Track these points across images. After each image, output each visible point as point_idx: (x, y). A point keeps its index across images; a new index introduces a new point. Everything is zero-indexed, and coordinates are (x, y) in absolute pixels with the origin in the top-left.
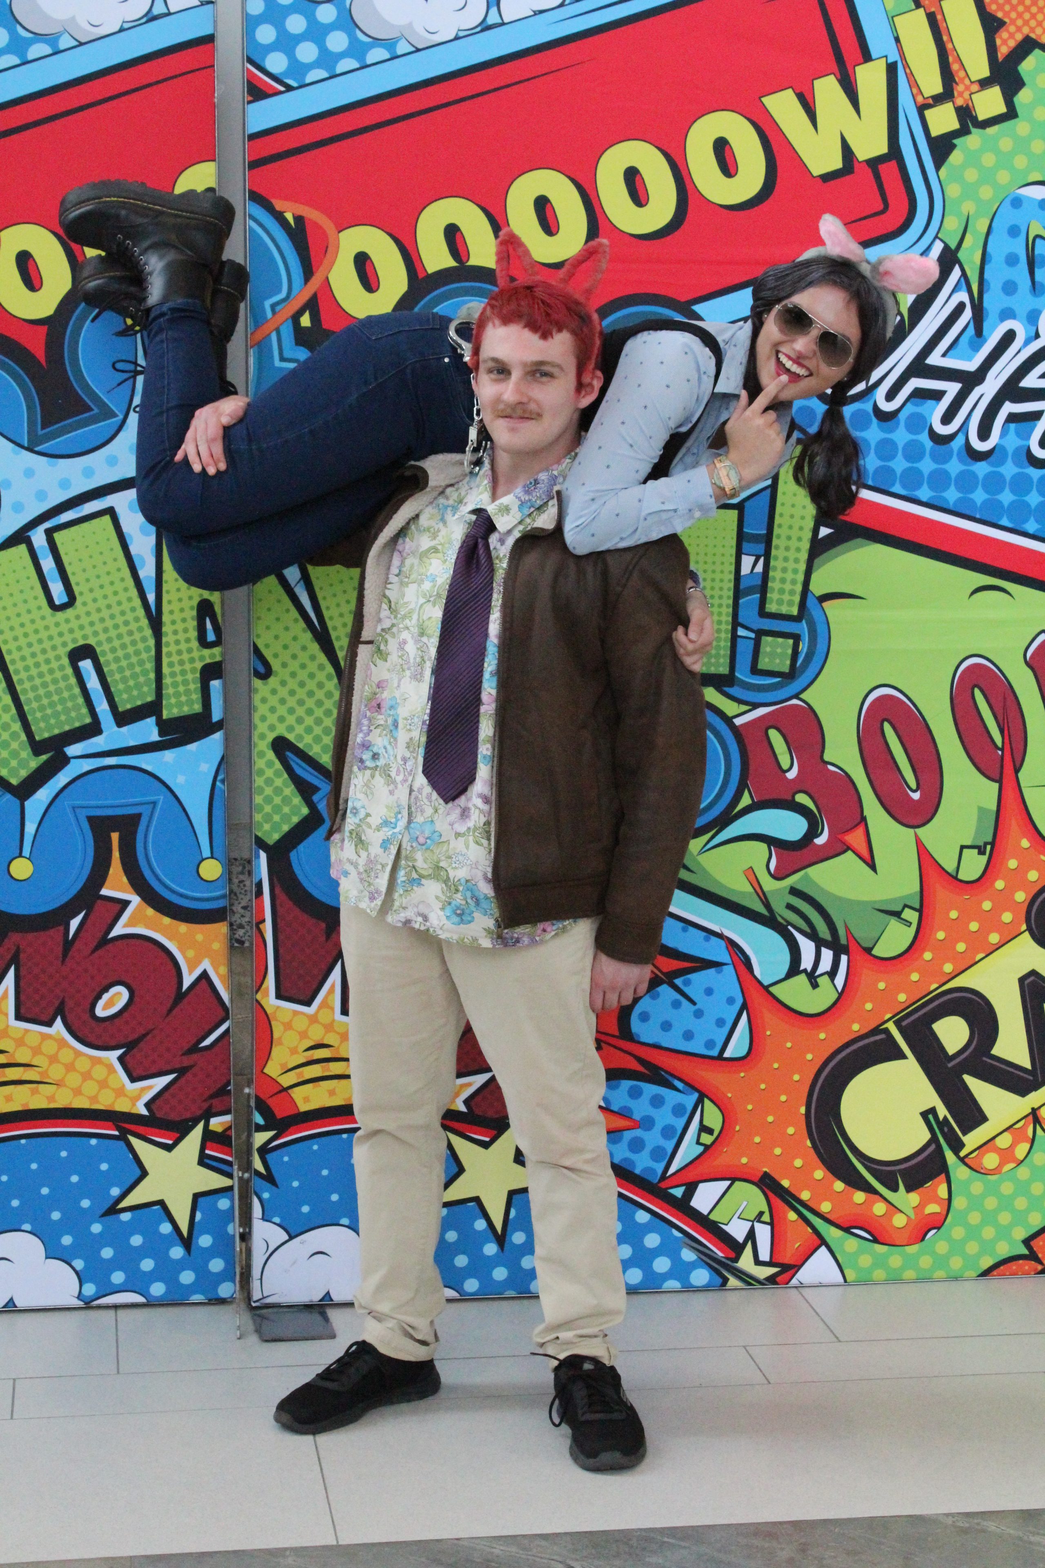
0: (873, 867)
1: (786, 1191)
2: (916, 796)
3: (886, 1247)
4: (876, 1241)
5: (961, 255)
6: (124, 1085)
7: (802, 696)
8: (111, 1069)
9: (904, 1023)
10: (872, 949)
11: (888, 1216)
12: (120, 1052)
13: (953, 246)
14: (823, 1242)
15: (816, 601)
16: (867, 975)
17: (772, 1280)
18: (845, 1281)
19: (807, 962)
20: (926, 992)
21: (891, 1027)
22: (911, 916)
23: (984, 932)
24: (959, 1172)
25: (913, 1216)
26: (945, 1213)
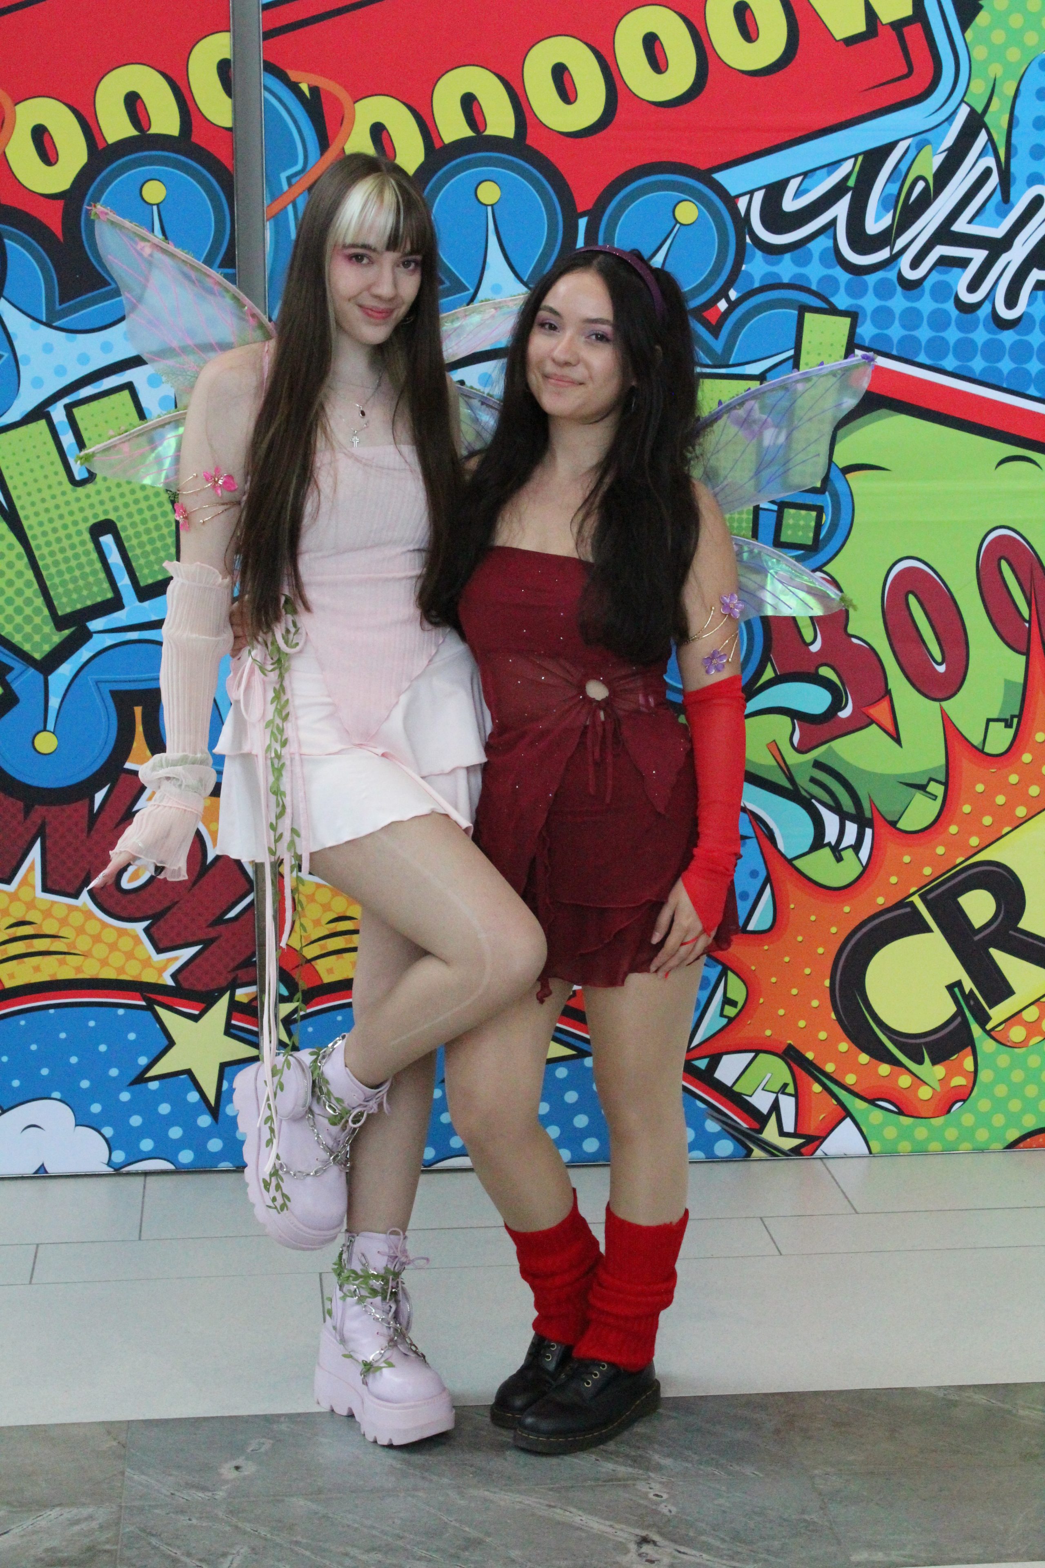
0: (897, 740)
1: (810, 1063)
2: (941, 669)
3: (911, 1120)
4: (901, 1112)
5: (987, 119)
6: (150, 957)
7: (825, 569)
8: (137, 940)
9: (930, 896)
10: (897, 822)
11: (914, 1088)
12: (146, 924)
13: (979, 110)
14: (848, 1114)
15: (840, 474)
16: (891, 848)
17: (796, 1151)
18: (870, 1152)
19: (831, 836)
20: (952, 866)
21: (916, 900)
22: (937, 789)
23: (1010, 806)
24: (985, 1045)
25: (938, 1089)
26: (971, 1085)
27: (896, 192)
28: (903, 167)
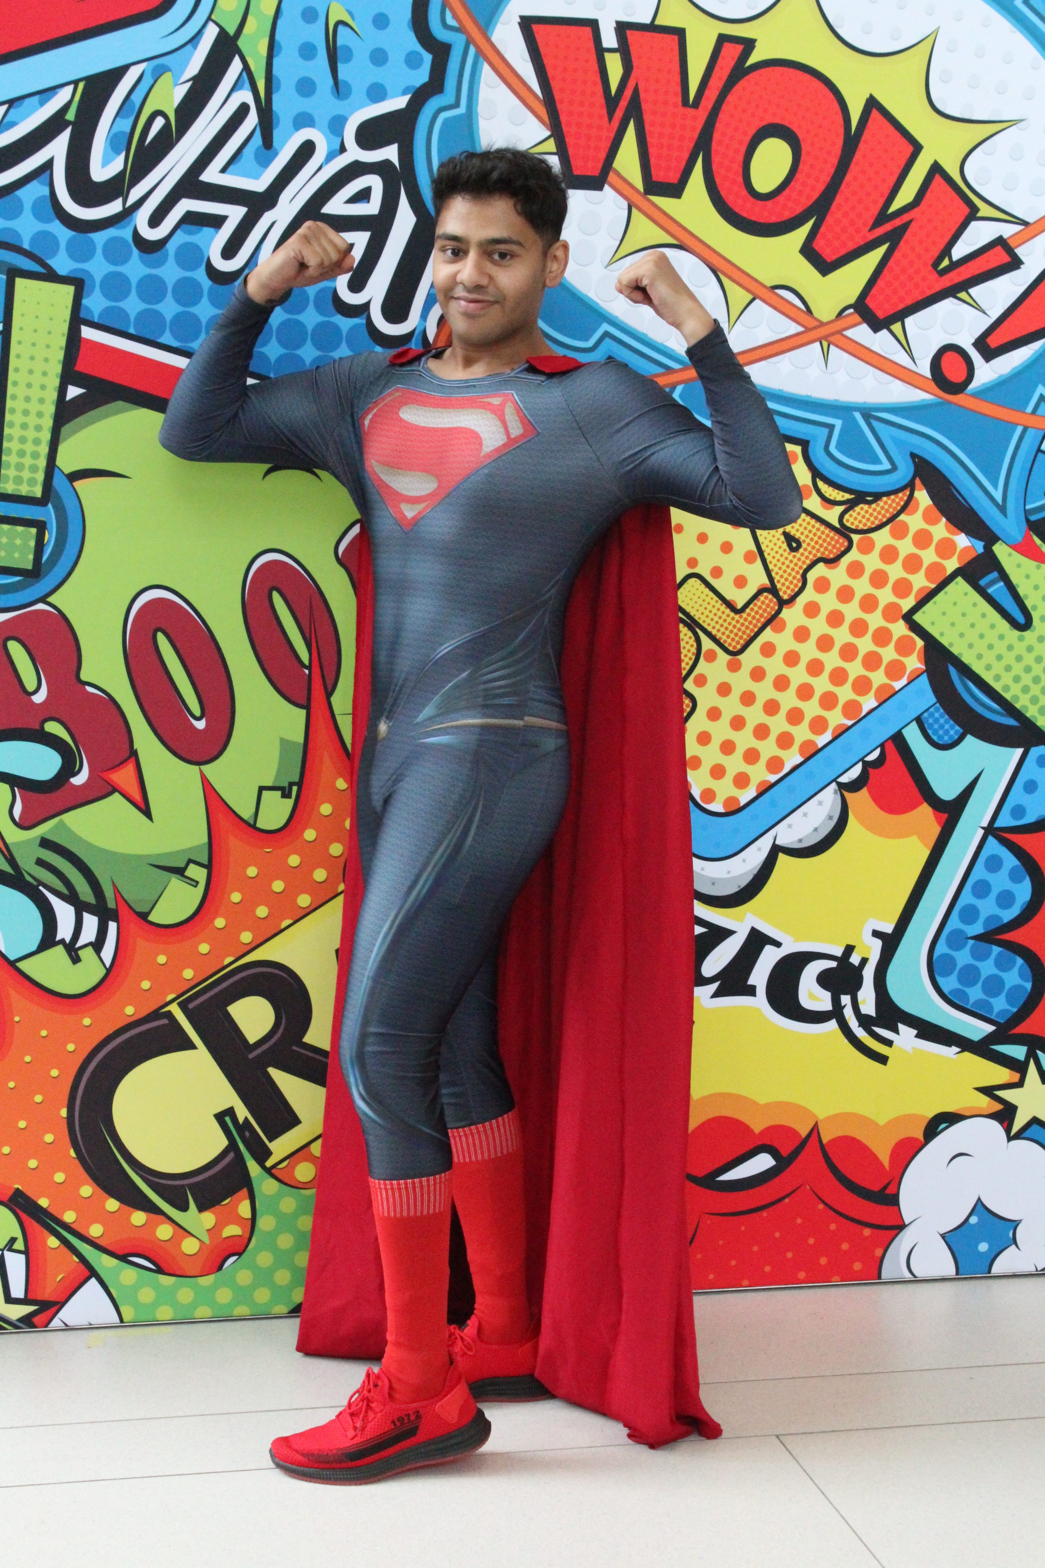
0: (147, 813)
1: (44, 1211)
2: (201, 725)
3: (172, 1279)
4: (160, 1270)
5: (241, 43)
7: (50, 599)
9: (191, 1006)
10: (148, 913)
11: (176, 1241)
13: (231, 31)
14: (92, 1273)
15: (66, 481)
16: (141, 945)
17: (27, 1322)
18: (122, 1321)
19: (65, 931)
20: (218, 967)
21: (175, 1009)
22: (198, 873)
23: (289, 895)
24: (266, 1186)
25: (206, 1240)
26: (248, 1235)
27: (128, 130)
28: (137, 98)
